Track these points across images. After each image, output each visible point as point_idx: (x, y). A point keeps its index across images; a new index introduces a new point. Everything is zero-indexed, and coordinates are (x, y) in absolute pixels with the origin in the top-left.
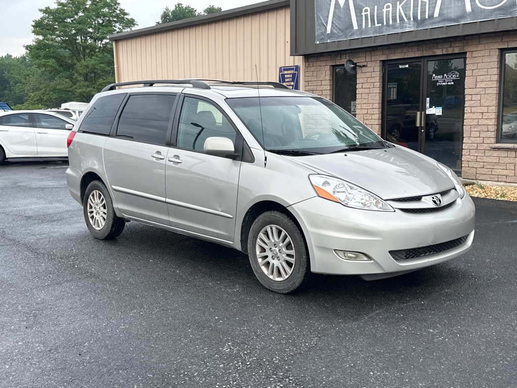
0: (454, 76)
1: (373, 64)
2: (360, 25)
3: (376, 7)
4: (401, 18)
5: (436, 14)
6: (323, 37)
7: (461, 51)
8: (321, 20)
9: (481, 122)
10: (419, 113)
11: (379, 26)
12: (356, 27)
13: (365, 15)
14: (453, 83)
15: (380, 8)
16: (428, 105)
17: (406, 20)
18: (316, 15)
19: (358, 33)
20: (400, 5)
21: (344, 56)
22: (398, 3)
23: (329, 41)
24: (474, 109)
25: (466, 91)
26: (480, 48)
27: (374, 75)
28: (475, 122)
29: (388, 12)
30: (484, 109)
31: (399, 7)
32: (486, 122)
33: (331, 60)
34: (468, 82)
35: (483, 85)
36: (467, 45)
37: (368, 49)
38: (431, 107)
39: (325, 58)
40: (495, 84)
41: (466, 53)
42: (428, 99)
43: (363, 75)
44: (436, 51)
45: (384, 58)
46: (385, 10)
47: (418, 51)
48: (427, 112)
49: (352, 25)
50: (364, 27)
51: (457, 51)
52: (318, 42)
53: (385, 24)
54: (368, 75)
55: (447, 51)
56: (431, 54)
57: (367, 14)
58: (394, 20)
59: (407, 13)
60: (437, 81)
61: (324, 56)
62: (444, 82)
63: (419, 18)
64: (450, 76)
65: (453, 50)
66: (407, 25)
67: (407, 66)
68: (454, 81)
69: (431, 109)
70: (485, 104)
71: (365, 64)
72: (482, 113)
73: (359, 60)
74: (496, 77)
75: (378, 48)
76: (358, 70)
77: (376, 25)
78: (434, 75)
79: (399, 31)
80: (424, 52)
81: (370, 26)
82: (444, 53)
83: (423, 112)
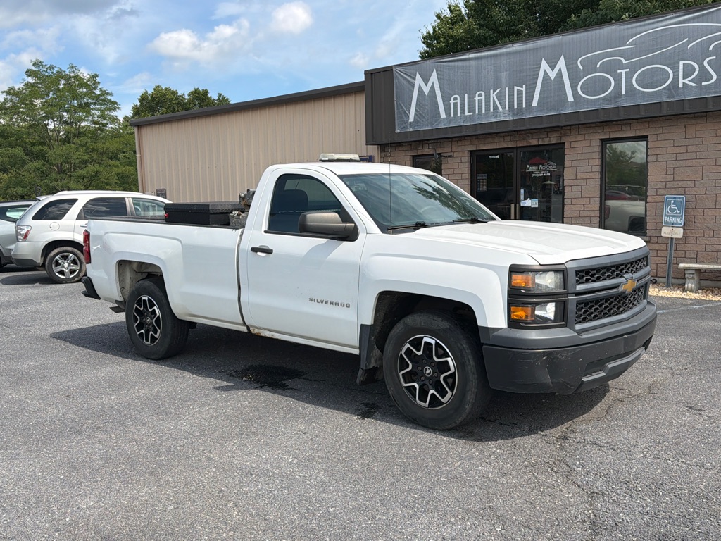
0: (550, 167)
1: (461, 154)
2: (448, 113)
3: (466, 95)
4: (495, 107)
5: (535, 103)
6: (404, 125)
7: (559, 142)
8: (402, 108)
9: (583, 214)
10: (513, 206)
11: (470, 115)
12: (443, 115)
13: (454, 103)
14: (549, 174)
15: (471, 96)
16: (522, 197)
17: (500, 109)
18: (395, 103)
19: (446, 122)
20: (494, 93)
21: (426, 146)
22: (492, 91)
23: (411, 130)
24: (574, 201)
25: (566, 183)
26: (579, 138)
27: (461, 165)
28: (576, 214)
29: (480, 101)
30: (586, 201)
31: (493, 95)
32: (589, 214)
33: (411, 150)
34: (568, 173)
35: (584, 176)
36: (565, 135)
37: (454, 139)
38: (525, 199)
39: (404, 148)
40: (598, 175)
41: (564, 143)
42: (522, 191)
43: (449, 166)
44: (531, 141)
45: (473, 148)
46: (477, 98)
47: (511, 140)
48: (522, 204)
49: (439, 113)
50: (452, 115)
51: (554, 141)
52: (398, 131)
53: (477, 113)
54: (456, 166)
55: (543, 141)
56: (525, 144)
57: (457, 103)
58: (488, 109)
59: (502, 101)
60: (532, 173)
61: (403, 145)
62: (540, 173)
63: (516, 107)
64: (546, 167)
65: (550, 141)
66: (502, 114)
67: (498, 157)
68: (550, 172)
69: (525, 201)
70: (587, 196)
71: (451, 154)
72: (584, 205)
73: (446, 150)
74: (598, 168)
75: (466, 138)
76: (444, 161)
77: (467, 114)
78: (528, 166)
79: (493, 120)
80: (518, 142)
81: (459, 115)
82: (540, 143)
83: (518, 205)
